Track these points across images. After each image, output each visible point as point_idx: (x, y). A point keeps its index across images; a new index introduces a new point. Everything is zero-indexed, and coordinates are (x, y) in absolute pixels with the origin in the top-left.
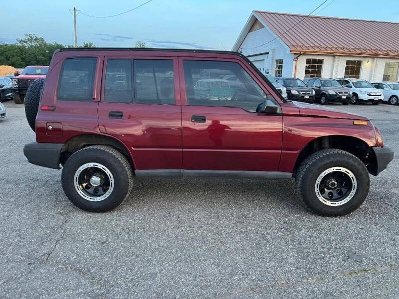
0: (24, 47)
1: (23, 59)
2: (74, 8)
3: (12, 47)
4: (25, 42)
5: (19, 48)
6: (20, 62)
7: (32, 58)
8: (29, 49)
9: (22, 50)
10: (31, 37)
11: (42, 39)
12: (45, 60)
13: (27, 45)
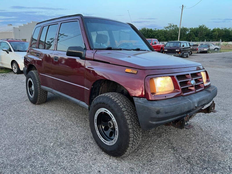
0: (167, 30)
1: (165, 37)
2: (183, 5)
3: (161, 31)
4: (167, 28)
5: (164, 31)
6: (163, 38)
7: (169, 36)
8: (169, 31)
9: (165, 32)
10: (171, 25)
11: (176, 26)
12: (176, 37)
13: (168, 30)
